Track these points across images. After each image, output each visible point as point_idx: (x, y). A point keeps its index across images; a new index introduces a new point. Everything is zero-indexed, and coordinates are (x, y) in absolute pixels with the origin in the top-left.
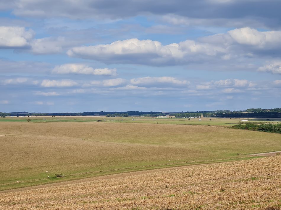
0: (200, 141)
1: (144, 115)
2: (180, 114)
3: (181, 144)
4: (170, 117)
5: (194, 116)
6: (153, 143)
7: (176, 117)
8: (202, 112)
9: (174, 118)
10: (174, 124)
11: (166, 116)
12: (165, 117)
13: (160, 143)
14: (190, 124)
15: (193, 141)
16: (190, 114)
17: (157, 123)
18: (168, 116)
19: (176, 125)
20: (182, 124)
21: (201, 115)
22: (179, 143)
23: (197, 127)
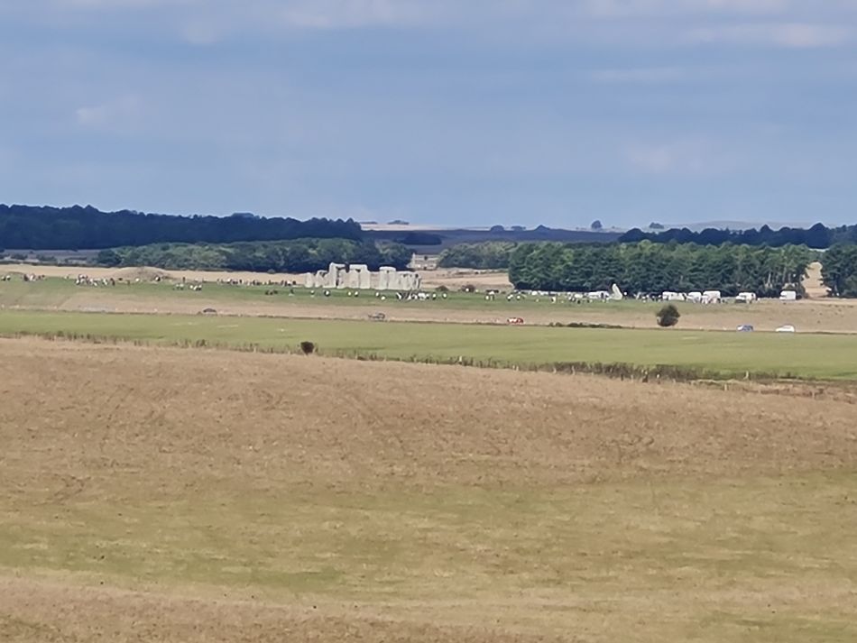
0: (790, 568)
1: (155, 250)
2: (568, 255)
3: (572, 599)
4: (455, 279)
5: (726, 280)
6: (255, 579)
7: (521, 286)
8: (818, 236)
9: (493, 299)
10: (493, 364)
11: (401, 265)
12: (389, 278)
13: (330, 575)
14: (681, 374)
15: (706, 563)
16: (681, 251)
17: (307, 348)
18: (425, 273)
19: (512, 375)
20: (580, 367)
21: (801, 270)
22: (546, 583)
23: (754, 402)
